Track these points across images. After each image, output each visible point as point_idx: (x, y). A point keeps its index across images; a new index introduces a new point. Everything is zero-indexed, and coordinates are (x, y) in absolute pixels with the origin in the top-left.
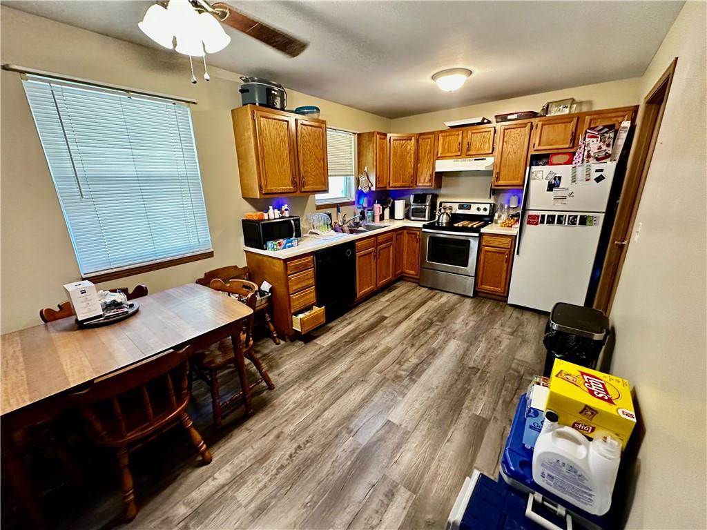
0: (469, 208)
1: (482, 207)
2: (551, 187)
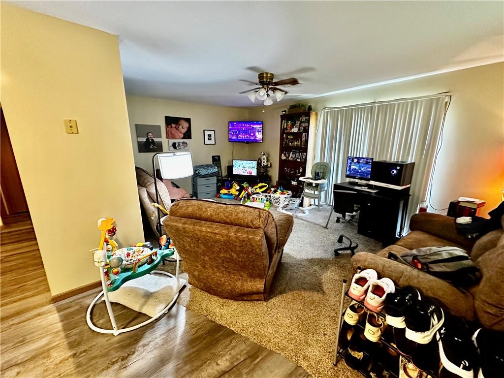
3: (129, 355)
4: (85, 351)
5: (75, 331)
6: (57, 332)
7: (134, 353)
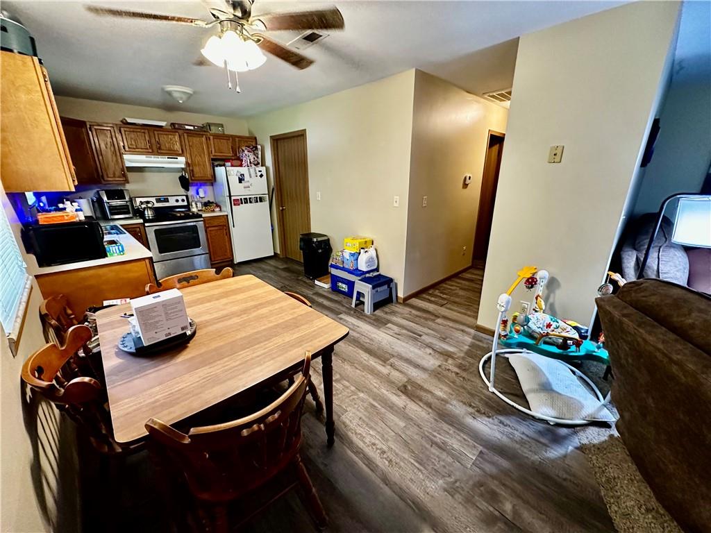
0: (166, 200)
1: (180, 198)
2: (241, 180)
3: (484, 413)
4: (464, 378)
5: (470, 360)
6: (462, 351)
7: (489, 417)
